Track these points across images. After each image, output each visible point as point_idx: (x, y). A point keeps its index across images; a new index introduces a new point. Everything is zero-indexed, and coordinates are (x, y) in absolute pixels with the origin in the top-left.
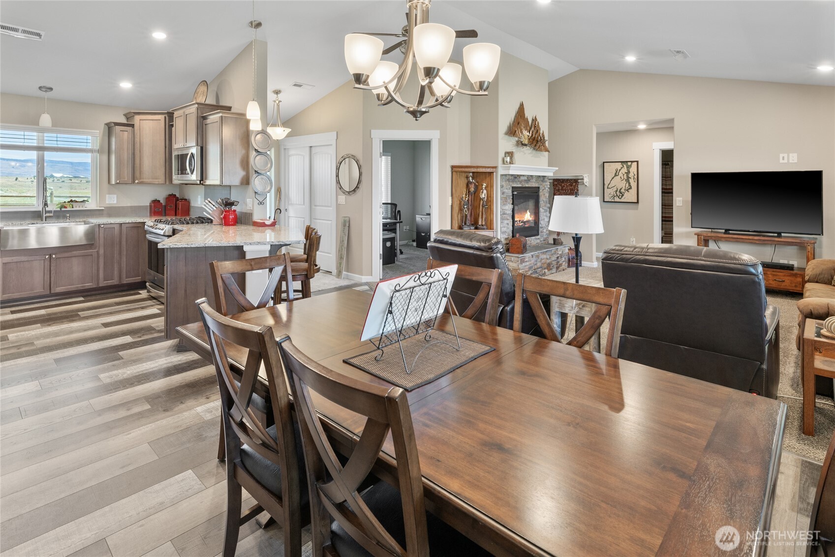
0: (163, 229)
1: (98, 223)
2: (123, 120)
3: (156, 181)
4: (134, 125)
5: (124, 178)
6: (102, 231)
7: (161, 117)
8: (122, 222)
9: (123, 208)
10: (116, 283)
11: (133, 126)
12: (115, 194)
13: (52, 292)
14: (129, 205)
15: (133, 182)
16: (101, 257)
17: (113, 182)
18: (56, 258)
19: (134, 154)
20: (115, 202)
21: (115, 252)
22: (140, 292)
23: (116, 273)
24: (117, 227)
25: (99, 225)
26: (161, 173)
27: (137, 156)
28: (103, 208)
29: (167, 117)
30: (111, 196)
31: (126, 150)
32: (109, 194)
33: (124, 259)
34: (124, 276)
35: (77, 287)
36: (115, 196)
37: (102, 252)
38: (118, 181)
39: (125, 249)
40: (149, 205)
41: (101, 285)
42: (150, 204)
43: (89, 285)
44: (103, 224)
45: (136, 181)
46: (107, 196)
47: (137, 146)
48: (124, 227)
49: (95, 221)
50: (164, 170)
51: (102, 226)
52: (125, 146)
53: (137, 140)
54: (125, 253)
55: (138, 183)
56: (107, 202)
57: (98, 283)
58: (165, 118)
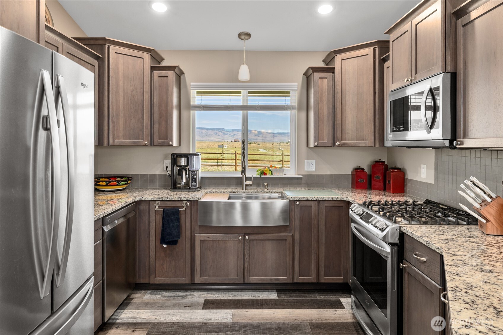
0: (382, 230)
1: (293, 199)
2: (322, 65)
3: (362, 143)
4: (334, 68)
5: (323, 140)
6: (297, 210)
7: (369, 51)
8: (320, 199)
9: (322, 176)
10: (313, 281)
11: (333, 70)
12: (313, 159)
13: (246, 281)
14: (329, 173)
15: (334, 144)
16: (296, 244)
17: (311, 145)
18: (250, 240)
19: (334, 107)
20: (314, 169)
21: (312, 239)
22: (343, 300)
23: (313, 267)
24: (314, 206)
25: (294, 201)
26: (368, 131)
27: (338, 109)
28: (301, 176)
29: (377, 49)
30: (310, 161)
31: (325, 103)
32: (308, 159)
33: (323, 248)
34: (322, 273)
35: (271, 279)
36: (314, 162)
37: (297, 237)
38: (316, 144)
39: (324, 236)
40: (350, 174)
41: (295, 281)
42: (352, 172)
43: (282, 278)
44: (299, 201)
45: (337, 143)
46: (306, 161)
47: (338, 95)
48: (323, 206)
49: (291, 194)
50: (372, 127)
51: (298, 203)
52: (325, 98)
53: (338, 87)
54: (323, 241)
55: (339, 146)
56: (306, 169)
57: (293, 278)
58: (375, 50)
